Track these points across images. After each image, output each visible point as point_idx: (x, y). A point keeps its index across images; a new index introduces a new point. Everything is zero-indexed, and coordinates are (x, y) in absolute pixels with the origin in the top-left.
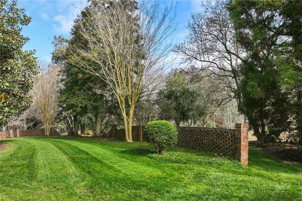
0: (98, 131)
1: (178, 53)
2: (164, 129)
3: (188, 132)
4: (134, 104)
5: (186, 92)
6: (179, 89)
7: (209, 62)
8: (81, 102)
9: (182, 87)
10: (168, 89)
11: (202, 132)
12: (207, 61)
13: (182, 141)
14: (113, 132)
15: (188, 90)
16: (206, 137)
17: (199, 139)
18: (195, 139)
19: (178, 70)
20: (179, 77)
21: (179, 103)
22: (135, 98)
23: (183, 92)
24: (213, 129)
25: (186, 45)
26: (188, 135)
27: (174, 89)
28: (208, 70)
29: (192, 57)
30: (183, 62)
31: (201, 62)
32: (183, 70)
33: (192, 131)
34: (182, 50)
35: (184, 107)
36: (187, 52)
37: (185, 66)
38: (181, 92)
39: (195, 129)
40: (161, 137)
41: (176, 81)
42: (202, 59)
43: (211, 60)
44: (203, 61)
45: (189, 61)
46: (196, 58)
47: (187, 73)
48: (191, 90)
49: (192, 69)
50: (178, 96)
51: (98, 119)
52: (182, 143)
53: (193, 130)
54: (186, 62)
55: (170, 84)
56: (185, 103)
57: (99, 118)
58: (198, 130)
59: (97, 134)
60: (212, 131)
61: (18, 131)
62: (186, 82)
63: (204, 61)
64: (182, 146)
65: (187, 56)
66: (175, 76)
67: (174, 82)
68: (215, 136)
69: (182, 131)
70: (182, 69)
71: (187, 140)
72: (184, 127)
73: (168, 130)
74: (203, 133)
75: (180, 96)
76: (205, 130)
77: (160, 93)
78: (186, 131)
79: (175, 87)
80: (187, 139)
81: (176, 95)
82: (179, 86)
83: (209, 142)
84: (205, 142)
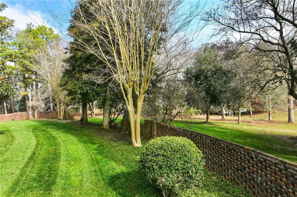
0: (105, 122)
1: (209, 22)
2: (176, 160)
3: (224, 149)
4: (144, 94)
5: (219, 72)
6: (210, 67)
7: (251, 32)
8: (81, 88)
9: (213, 65)
10: (196, 67)
11: (252, 158)
12: (248, 32)
13: (212, 161)
14: (124, 124)
15: (221, 69)
16: (261, 170)
17: (245, 169)
18: (237, 165)
19: (210, 45)
20: (210, 53)
21: (209, 85)
22: (144, 86)
23: (215, 70)
24: (277, 161)
25: (219, 10)
26: (224, 154)
27: (203, 67)
28: (248, 44)
29: (228, 27)
30: (215, 34)
31: (239, 33)
32: (215, 45)
33: (230, 151)
34: (215, 18)
35: (215, 89)
36: (221, 21)
37: (218, 39)
38: (213, 71)
39: (237, 149)
40: (169, 177)
41: (206, 58)
42: (242, 29)
43: (253, 31)
44: (242, 32)
45: (223, 33)
46: (233, 29)
47: (220, 48)
48: (225, 68)
49: (226, 43)
50: (208, 75)
51: (105, 107)
52: (214, 164)
53: (233, 149)
54: (220, 34)
55: (199, 61)
56: (217, 85)
57: (107, 106)
58: (242, 152)
59: (104, 126)
60: (276, 164)
61: (36, 111)
62: (219, 58)
63: (245, 32)
64: (214, 169)
65: (221, 26)
66: (205, 52)
67: (203, 59)
68: (283, 177)
69: (213, 145)
70: (214, 43)
71: (223, 164)
72: (218, 140)
73: (185, 161)
74: (253, 160)
75: (211, 76)
76: (258, 156)
77: (188, 72)
78: (220, 146)
79: (205, 65)
80: (221, 161)
81: (207, 74)
82: (209, 64)
83: (267, 184)
84: (257, 179)
